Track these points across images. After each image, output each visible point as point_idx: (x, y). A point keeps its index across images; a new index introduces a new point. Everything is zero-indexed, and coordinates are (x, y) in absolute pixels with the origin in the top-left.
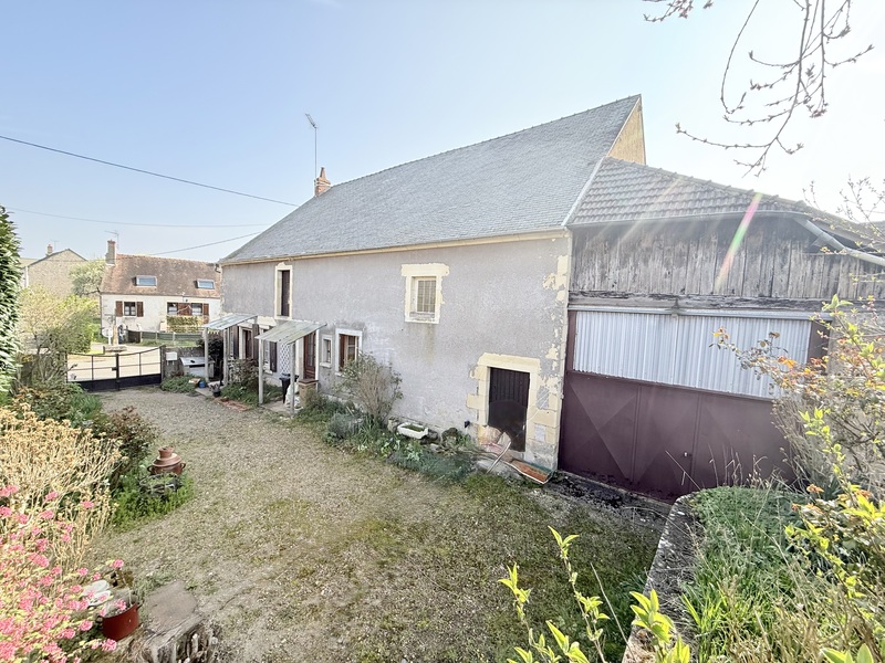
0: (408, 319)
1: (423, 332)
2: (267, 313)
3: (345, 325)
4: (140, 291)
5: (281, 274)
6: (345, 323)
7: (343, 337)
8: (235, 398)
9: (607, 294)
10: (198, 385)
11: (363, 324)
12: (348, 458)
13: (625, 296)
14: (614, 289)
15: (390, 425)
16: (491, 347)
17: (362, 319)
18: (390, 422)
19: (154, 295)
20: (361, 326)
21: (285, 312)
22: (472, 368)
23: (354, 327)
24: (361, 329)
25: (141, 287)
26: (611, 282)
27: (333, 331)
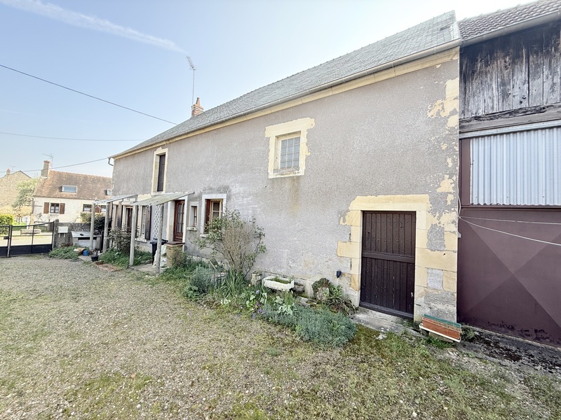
0: (272, 175)
1: (287, 186)
2: (145, 191)
3: (211, 190)
4: (64, 196)
5: (159, 158)
6: (211, 189)
7: (208, 201)
8: (109, 261)
9: (512, 113)
10: (82, 253)
11: (228, 187)
12: (209, 313)
13: (541, 110)
14: (523, 105)
15: (254, 279)
16: (365, 190)
17: (227, 182)
18: (254, 275)
19: (74, 198)
20: (226, 189)
21: (160, 188)
22: (343, 214)
23: (219, 191)
24: (225, 192)
25: (64, 193)
26: (518, 99)
27: (200, 197)
